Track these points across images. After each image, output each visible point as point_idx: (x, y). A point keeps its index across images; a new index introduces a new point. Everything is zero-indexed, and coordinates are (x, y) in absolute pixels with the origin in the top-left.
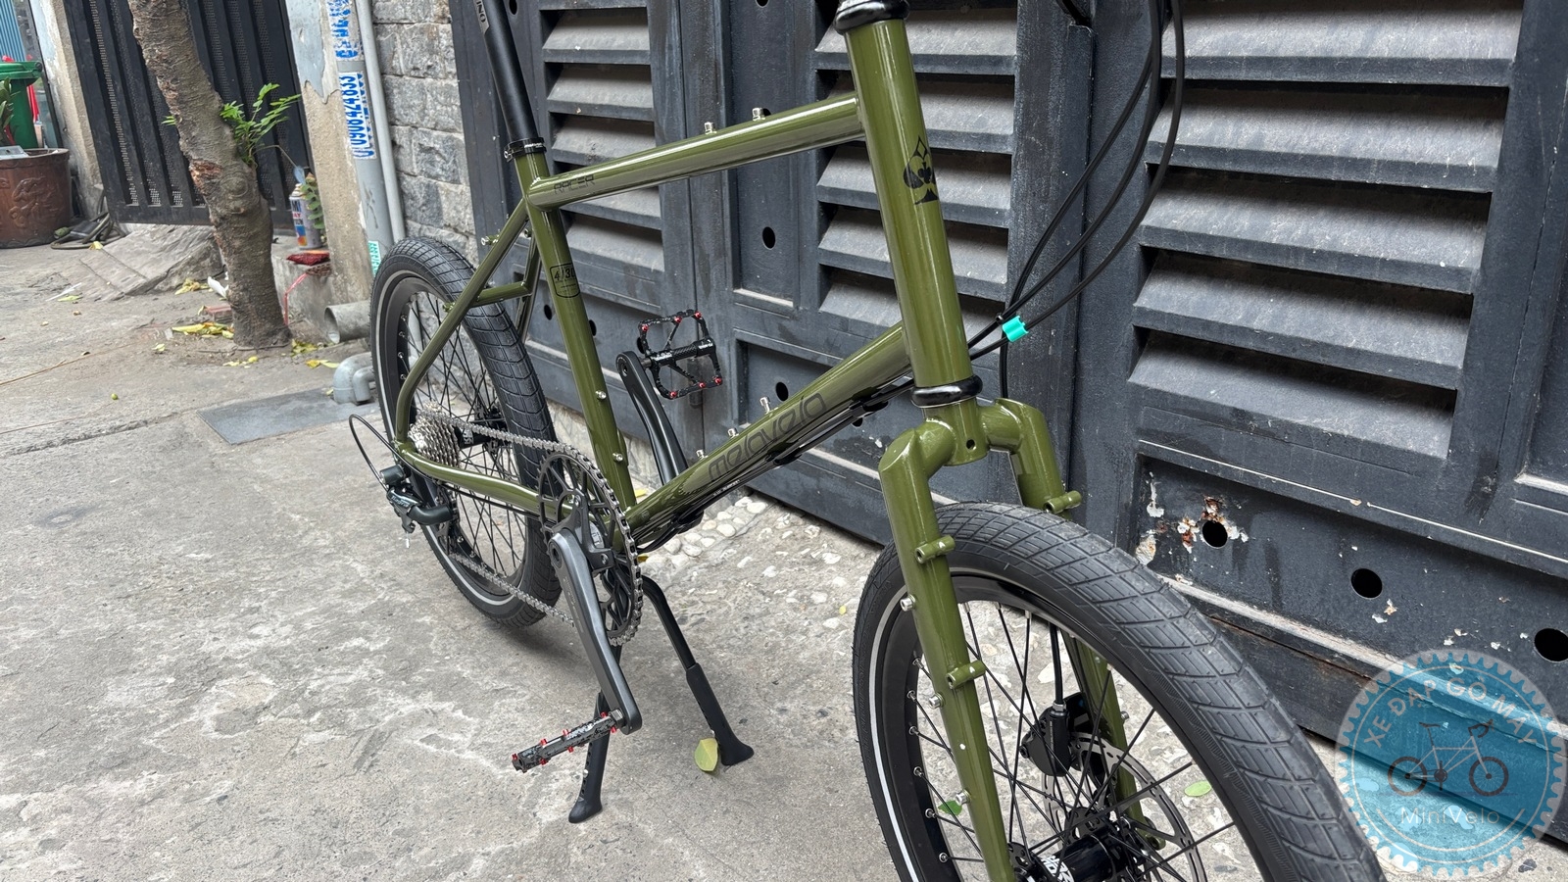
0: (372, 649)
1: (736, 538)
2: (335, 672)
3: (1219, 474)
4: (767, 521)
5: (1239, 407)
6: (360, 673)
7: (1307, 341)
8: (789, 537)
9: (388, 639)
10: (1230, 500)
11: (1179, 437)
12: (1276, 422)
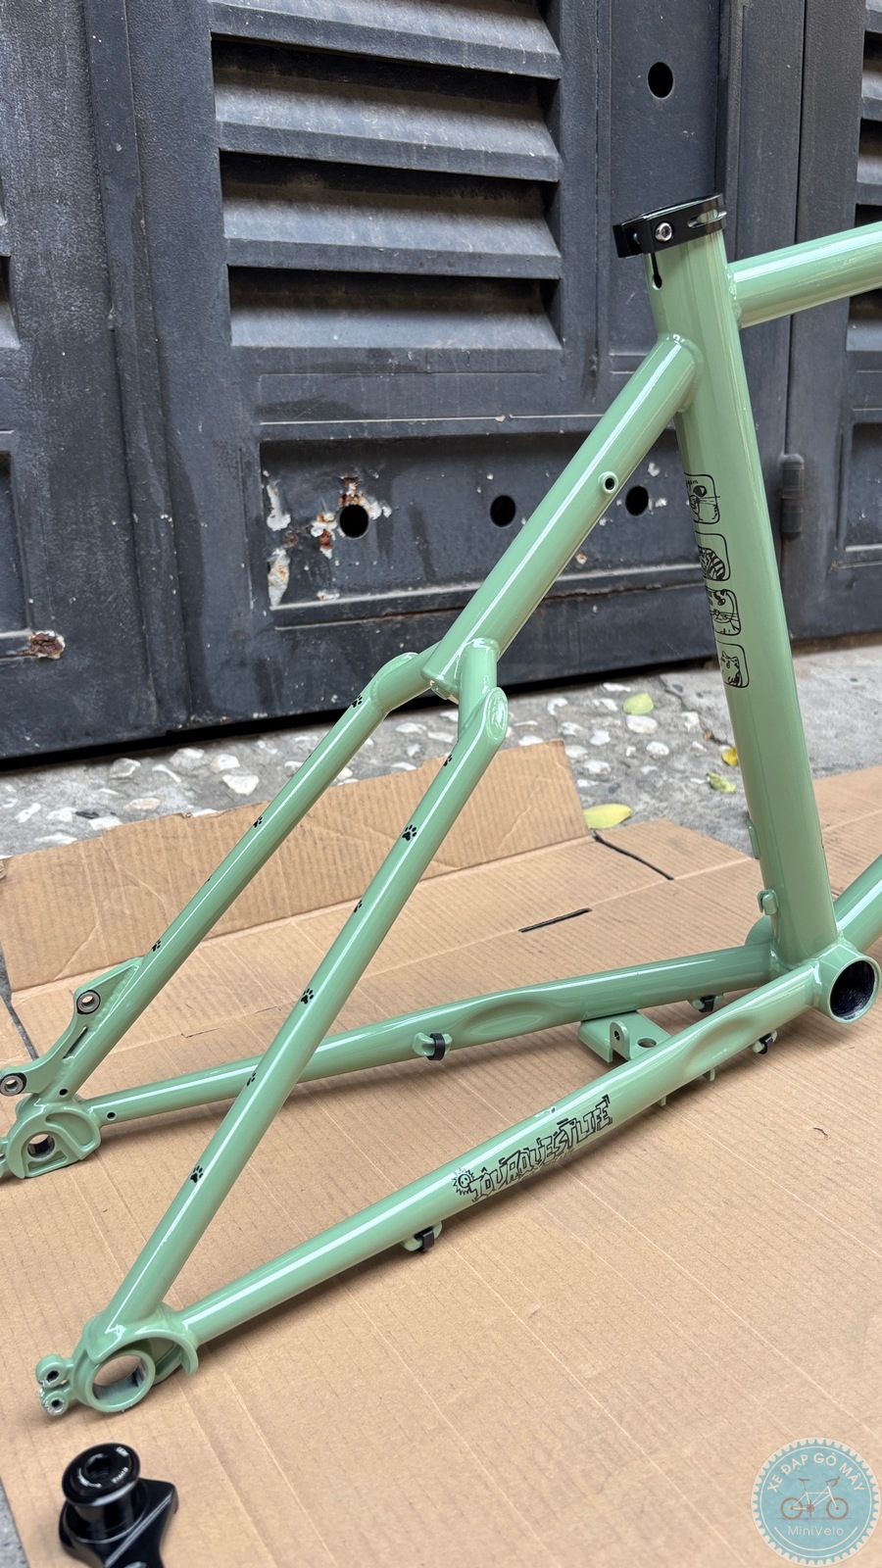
3: (366, 435)
5: (373, 346)
7: (432, 252)
10: (364, 471)
11: (310, 402)
12: (417, 352)
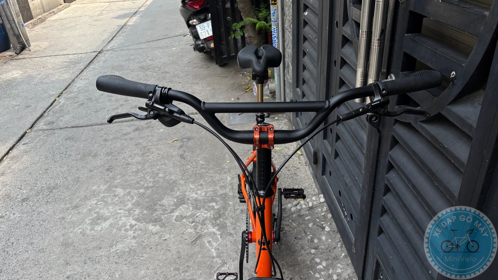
0: (215, 208)
1: (311, 208)
2: (205, 212)
4: (322, 206)
6: (209, 214)
8: (323, 215)
9: (220, 206)
